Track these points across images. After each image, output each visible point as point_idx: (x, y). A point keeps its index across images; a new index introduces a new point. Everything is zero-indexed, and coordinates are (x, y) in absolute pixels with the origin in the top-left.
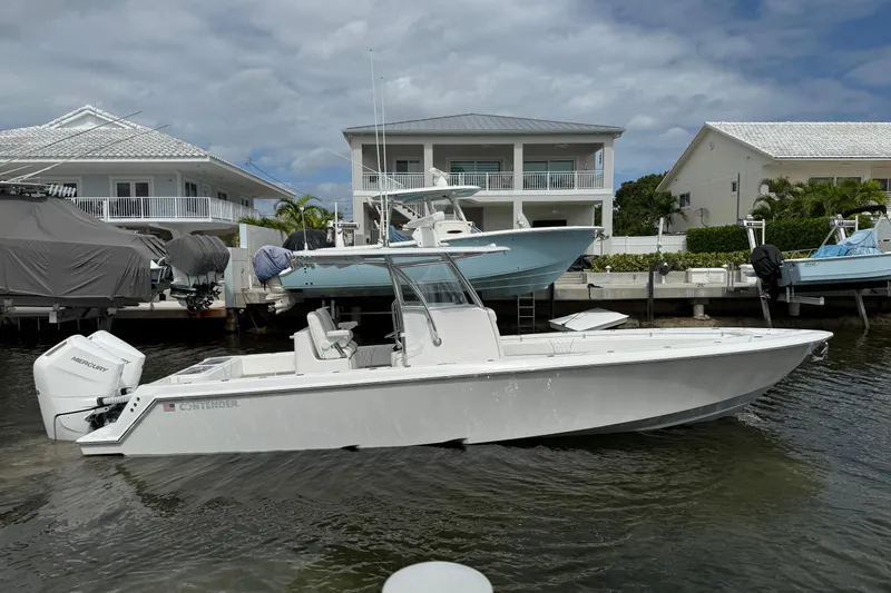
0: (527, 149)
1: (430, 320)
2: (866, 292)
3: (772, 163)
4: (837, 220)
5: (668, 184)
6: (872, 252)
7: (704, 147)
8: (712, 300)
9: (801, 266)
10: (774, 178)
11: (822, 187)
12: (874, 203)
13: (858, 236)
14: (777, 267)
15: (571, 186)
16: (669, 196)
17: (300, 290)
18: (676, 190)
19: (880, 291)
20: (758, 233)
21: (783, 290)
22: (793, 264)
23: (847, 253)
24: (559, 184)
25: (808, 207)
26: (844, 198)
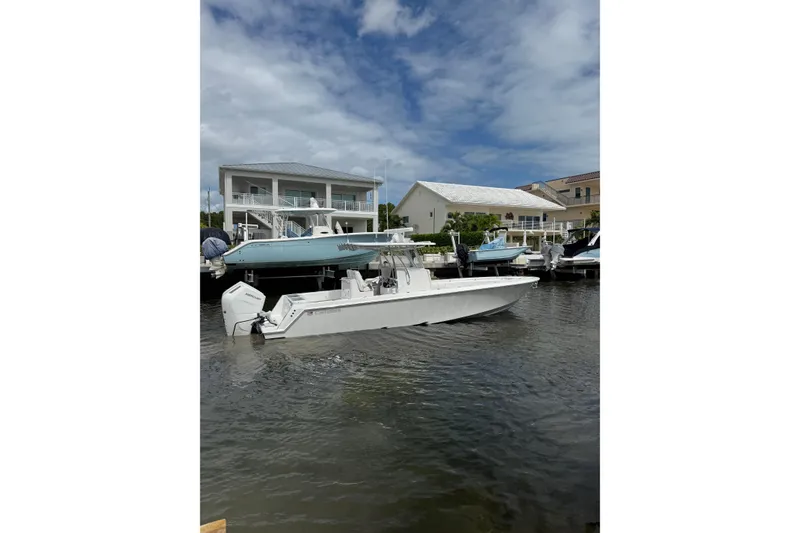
0: (334, 188)
1: (407, 273)
2: (499, 265)
3: (450, 204)
4: (487, 233)
5: (396, 211)
6: (502, 247)
7: (416, 193)
8: (437, 269)
9: (478, 254)
10: (454, 212)
11: (475, 218)
12: (497, 227)
13: (496, 241)
14: (466, 253)
15: (356, 209)
16: (397, 216)
17: (235, 264)
18: (401, 215)
19: (505, 265)
20: (456, 238)
21: (469, 264)
22: (474, 252)
23: (493, 248)
24: (349, 208)
25: (470, 226)
26: (485, 223)
